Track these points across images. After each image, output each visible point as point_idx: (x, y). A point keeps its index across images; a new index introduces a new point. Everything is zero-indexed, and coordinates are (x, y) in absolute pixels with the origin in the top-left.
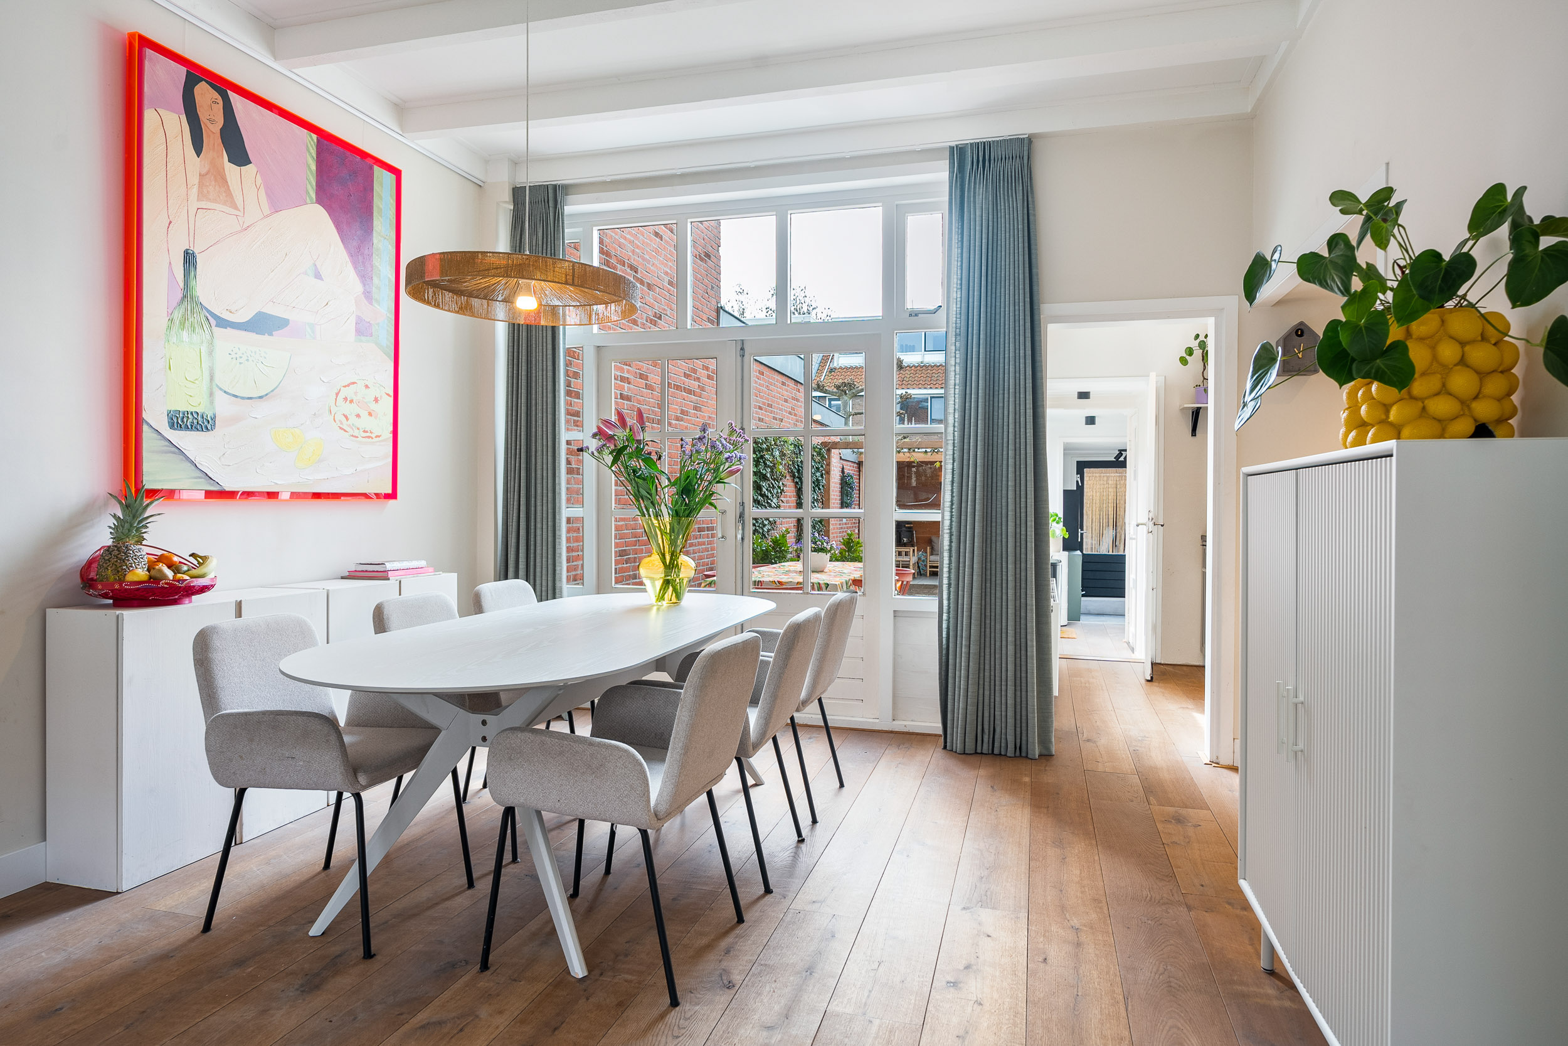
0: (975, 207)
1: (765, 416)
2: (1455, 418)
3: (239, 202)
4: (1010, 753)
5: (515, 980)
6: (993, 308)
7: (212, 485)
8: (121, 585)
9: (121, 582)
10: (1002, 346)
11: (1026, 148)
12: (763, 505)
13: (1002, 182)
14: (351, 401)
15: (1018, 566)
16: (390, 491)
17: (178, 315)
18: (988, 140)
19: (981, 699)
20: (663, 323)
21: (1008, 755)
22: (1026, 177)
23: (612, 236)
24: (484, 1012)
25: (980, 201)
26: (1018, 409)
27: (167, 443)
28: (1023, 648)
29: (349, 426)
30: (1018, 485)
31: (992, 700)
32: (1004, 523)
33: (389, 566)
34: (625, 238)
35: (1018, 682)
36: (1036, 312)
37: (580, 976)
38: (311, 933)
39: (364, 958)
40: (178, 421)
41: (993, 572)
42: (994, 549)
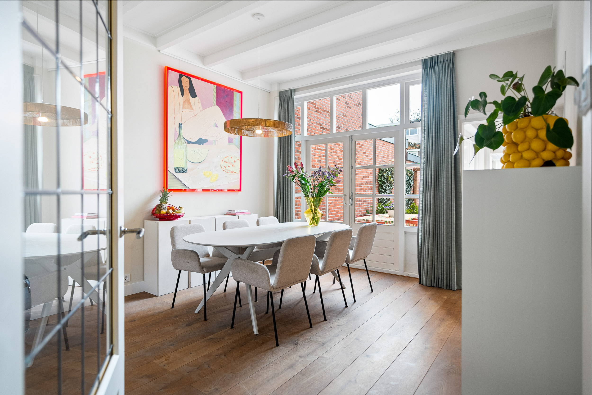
0: (431, 81)
1: (386, 160)
2: (534, 159)
3: (194, 108)
4: (445, 287)
5: (239, 332)
6: (439, 118)
7: (186, 188)
8: (159, 214)
9: (160, 213)
10: (442, 133)
11: (451, 56)
12: (384, 193)
13: (442, 70)
14: (227, 162)
15: (448, 216)
16: (239, 189)
17: (177, 141)
18: (436, 55)
19: (433, 266)
20: (340, 130)
21: (444, 288)
22: (452, 67)
23: (319, 102)
24: (226, 339)
25: (433, 79)
26: (448, 156)
27: (174, 176)
28: (450, 248)
29: (226, 170)
30: (448, 185)
31: (438, 267)
32: (443, 200)
33: (236, 211)
34: (325, 102)
35: (448, 261)
36: (456, 119)
37: (256, 334)
38: (195, 312)
39: (205, 320)
40: (177, 170)
41: (439, 218)
42: (439, 209)
